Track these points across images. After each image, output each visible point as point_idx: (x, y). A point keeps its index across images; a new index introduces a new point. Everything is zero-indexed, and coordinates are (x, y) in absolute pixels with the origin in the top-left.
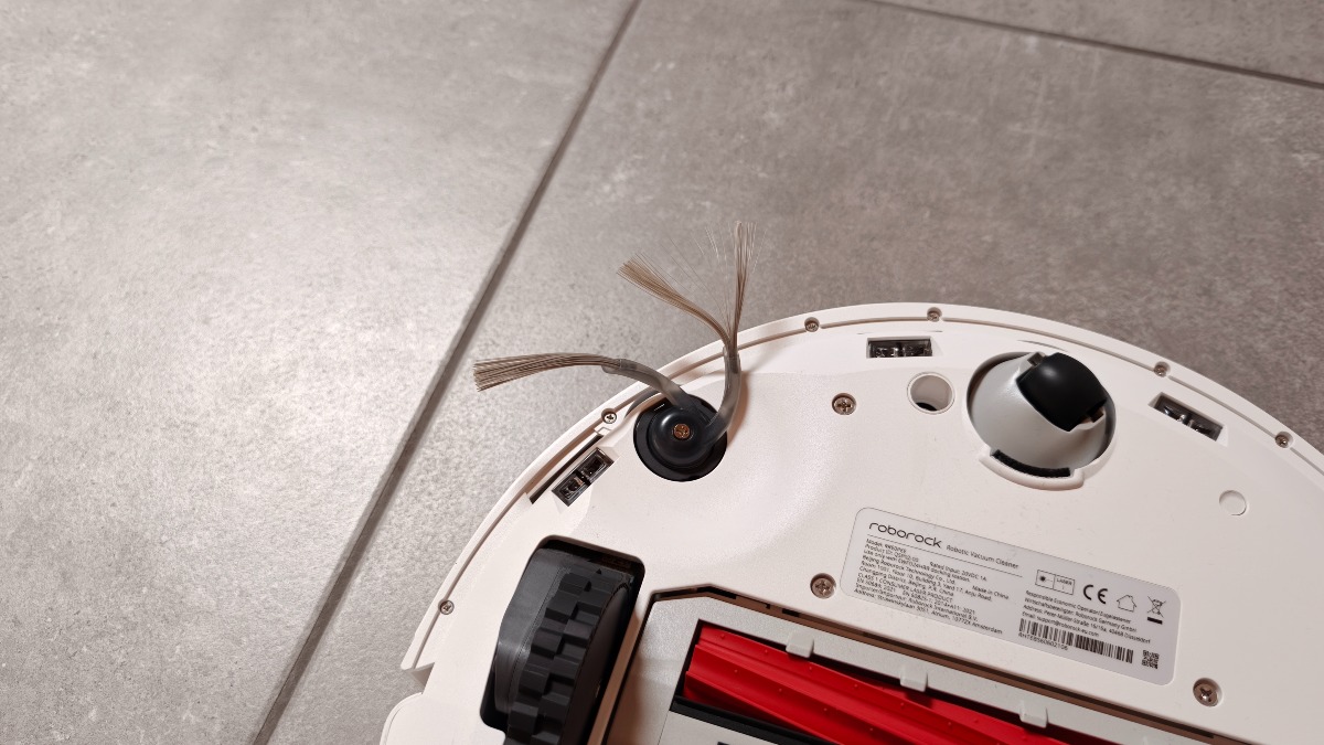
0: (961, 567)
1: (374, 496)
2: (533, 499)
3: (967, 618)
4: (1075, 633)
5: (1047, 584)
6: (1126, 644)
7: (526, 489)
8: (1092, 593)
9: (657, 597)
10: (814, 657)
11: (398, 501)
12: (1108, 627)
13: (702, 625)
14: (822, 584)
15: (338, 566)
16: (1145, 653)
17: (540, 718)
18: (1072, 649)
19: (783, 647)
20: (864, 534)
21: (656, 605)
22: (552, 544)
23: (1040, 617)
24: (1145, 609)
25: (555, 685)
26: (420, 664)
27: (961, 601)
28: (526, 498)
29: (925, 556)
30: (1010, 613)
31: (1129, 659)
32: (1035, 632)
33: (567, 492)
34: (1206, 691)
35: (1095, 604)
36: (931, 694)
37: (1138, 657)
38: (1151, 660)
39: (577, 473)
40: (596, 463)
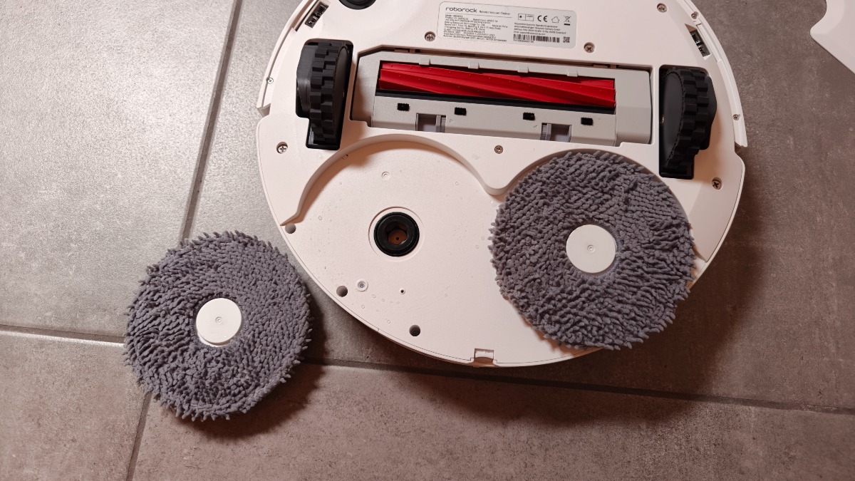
0: (487, 18)
1: (220, 62)
2: (297, 30)
3: (491, 38)
4: (536, 35)
5: (523, 18)
6: (556, 36)
7: (292, 26)
8: (541, 18)
9: (361, 55)
10: (431, 65)
11: (232, 63)
12: (549, 31)
13: (382, 63)
14: (430, 36)
15: (213, 95)
16: (565, 38)
17: (322, 95)
18: (535, 42)
19: (418, 64)
20: (443, 13)
21: (361, 59)
22: (310, 43)
23: (521, 32)
24: (563, 20)
25: (326, 82)
26: (264, 105)
27: (488, 32)
28: (293, 30)
29: (471, 17)
30: (509, 33)
31: (558, 41)
32: (519, 38)
33: (311, 22)
34: (589, 47)
35: (543, 23)
36: (481, 70)
37: (561, 40)
38: (567, 40)
39: (313, 14)
40: (321, 9)
